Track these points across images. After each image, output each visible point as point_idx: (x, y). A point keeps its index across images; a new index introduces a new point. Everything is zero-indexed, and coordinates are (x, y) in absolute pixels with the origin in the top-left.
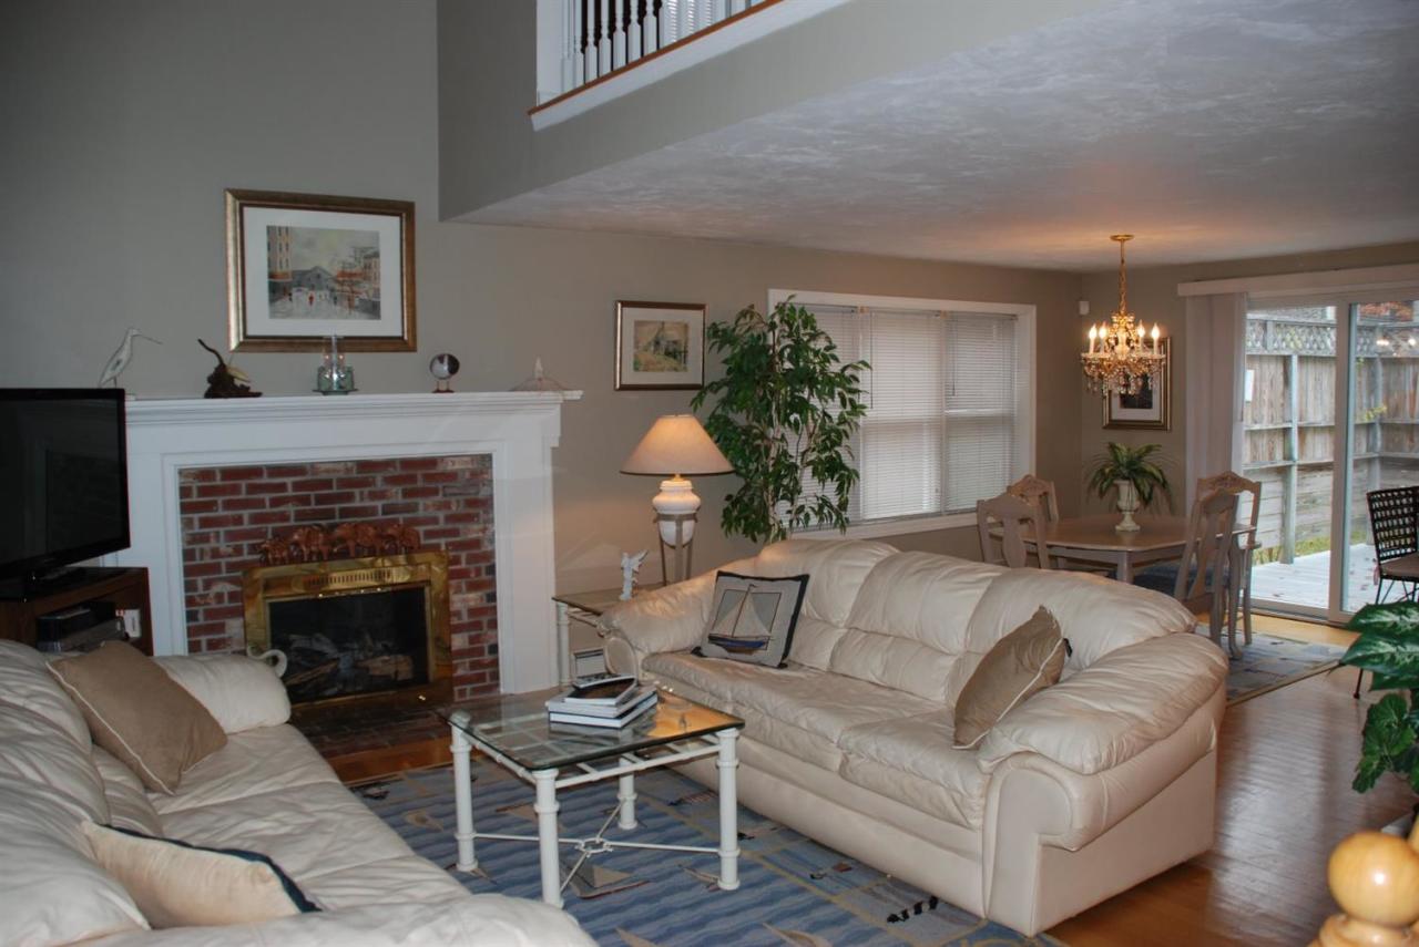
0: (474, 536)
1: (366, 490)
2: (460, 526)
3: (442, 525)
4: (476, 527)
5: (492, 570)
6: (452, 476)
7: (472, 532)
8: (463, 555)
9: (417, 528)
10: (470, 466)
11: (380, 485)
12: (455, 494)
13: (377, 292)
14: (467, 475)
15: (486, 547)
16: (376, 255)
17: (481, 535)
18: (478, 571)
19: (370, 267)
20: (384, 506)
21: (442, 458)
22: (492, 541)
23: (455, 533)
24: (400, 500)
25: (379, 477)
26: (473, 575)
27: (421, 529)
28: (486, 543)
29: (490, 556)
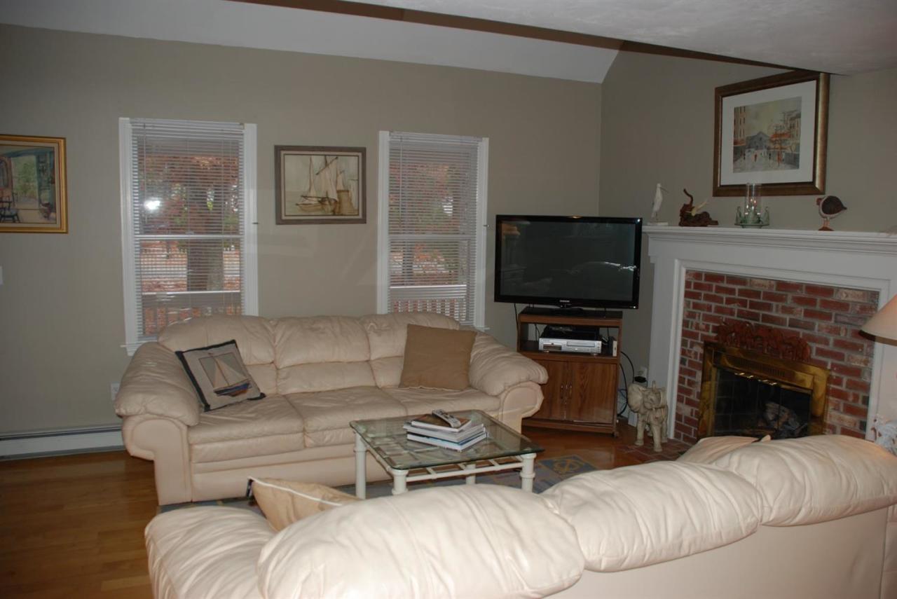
0: (856, 364)
1: (781, 304)
2: (846, 353)
3: (831, 347)
4: (858, 357)
5: (866, 401)
6: (843, 306)
7: (855, 360)
8: (845, 379)
9: (810, 344)
10: (861, 300)
11: (789, 302)
12: (845, 323)
13: (798, 146)
14: (858, 308)
15: (865, 378)
16: (799, 116)
17: (862, 365)
18: (856, 397)
19: (794, 127)
20: (791, 319)
21: (839, 289)
22: (870, 374)
23: (840, 356)
24: (801, 317)
25: (790, 296)
26: (851, 399)
27: (814, 346)
28: (866, 374)
29: (866, 388)
